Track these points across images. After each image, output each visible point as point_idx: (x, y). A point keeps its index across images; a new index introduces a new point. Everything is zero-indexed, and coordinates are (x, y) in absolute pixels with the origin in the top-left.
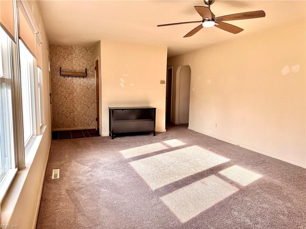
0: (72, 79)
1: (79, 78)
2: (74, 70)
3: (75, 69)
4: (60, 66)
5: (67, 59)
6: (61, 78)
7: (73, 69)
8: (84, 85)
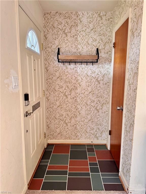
0: (76, 67)
1: (86, 65)
2: (79, 53)
3: (80, 50)
4: (59, 47)
5: (69, 35)
6: (59, 66)
7: (77, 50)
8: (93, 75)
